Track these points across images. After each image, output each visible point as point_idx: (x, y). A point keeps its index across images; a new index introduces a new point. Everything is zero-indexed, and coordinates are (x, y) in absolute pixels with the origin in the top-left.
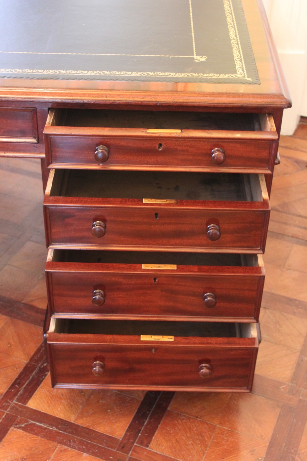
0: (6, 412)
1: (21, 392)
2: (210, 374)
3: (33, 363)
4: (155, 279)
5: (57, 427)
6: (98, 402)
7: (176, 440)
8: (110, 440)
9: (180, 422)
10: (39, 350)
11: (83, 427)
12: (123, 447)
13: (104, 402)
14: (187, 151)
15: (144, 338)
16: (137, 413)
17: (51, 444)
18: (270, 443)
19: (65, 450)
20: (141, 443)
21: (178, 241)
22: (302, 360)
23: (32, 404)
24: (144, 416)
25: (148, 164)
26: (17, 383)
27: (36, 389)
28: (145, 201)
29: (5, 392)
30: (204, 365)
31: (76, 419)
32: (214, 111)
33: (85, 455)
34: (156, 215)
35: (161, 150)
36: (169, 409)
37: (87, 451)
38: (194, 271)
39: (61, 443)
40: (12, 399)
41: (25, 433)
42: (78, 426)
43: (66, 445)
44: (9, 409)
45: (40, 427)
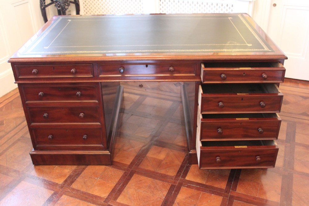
0: (178, 182)
1: (182, 174)
2: (261, 160)
3: (183, 164)
4: (241, 124)
5: (199, 186)
6: (212, 177)
7: (246, 188)
8: (221, 189)
9: (245, 182)
10: (184, 160)
11: (209, 186)
12: (226, 192)
13: (214, 177)
14: (253, 75)
15: (236, 147)
16: (228, 180)
17: (199, 192)
18: (281, 188)
19: (205, 194)
20: (233, 190)
21: (249, 109)
22: (285, 159)
23: (187, 178)
24: (231, 181)
25: (239, 80)
26: (179, 171)
27: (187, 173)
28: (238, 94)
29: (176, 175)
30: (258, 157)
31: (206, 183)
32: (260, 61)
33: (213, 195)
34: (242, 99)
35: (244, 75)
36: (240, 178)
37: (213, 194)
38: (255, 120)
39: (202, 191)
40: (179, 177)
41: (187, 188)
42: (207, 185)
43: (204, 192)
44: (179, 180)
45: (193, 186)
